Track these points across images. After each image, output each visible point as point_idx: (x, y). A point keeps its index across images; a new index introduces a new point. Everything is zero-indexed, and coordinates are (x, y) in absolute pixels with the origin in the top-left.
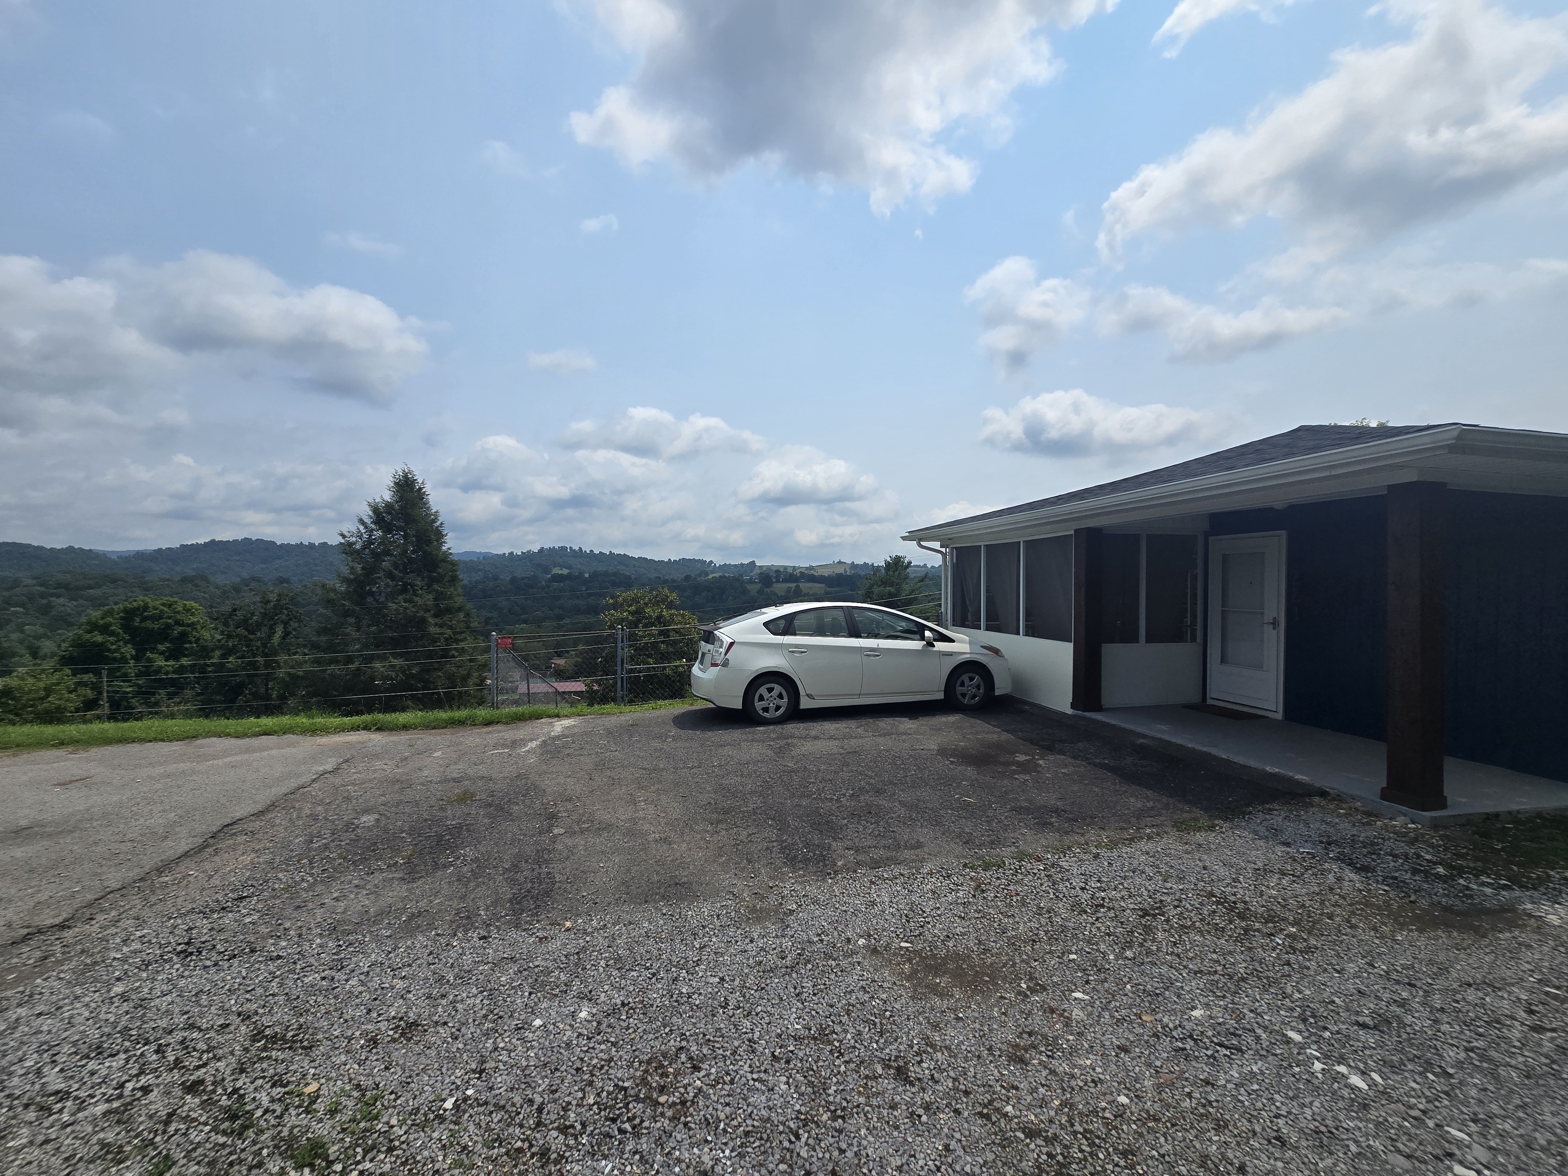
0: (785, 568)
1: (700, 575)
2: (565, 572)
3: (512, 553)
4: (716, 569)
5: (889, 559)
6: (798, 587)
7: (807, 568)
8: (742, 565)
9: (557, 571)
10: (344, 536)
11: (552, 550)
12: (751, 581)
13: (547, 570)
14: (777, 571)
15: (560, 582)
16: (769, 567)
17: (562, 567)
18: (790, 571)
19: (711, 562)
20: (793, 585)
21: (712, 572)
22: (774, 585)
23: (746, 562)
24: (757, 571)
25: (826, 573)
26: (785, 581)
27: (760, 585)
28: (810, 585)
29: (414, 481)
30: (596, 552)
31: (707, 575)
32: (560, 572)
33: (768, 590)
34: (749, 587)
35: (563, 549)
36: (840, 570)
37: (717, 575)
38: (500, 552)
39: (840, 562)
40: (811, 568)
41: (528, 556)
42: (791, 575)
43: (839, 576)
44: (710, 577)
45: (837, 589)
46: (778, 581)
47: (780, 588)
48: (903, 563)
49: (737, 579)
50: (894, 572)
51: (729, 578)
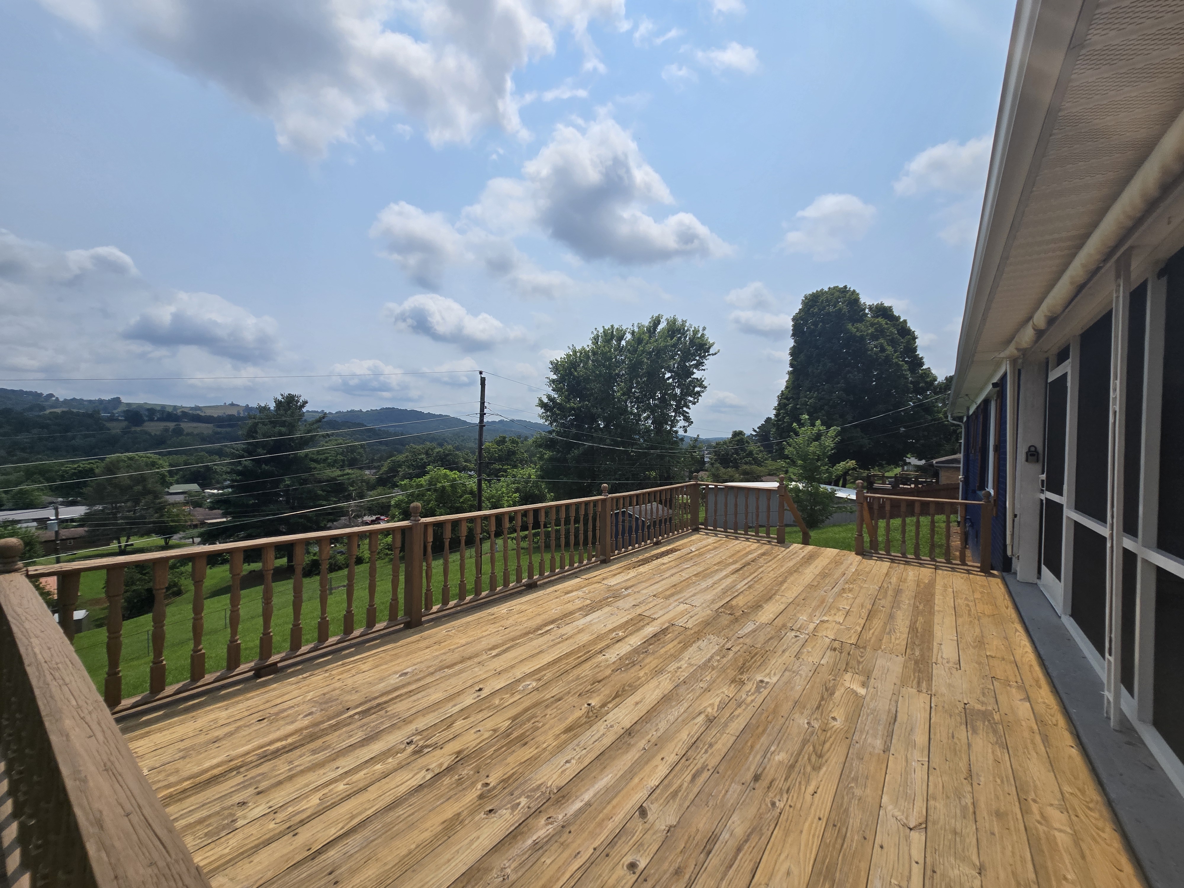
0: (163, 407)
1: (28, 409)
5: (280, 398)
6: (177, 427)
8: (101, 401)
12: (112, 419)
16: (140, 406)
20: (172, 425)
21: (52, 407)
22: (146, 424)
23: (107, 397)
24: (121, 409)
26: (160, 420)
27: (125, 423)
28: (194, 425)
31: (42, 409)
33: (138, 429)
34: (108, 425)
36: (234, 412)
37: (58, 410)
39: (232, 405)
40: (197, 408)
42: (170, 414)
44: (48, 412)
46: (151, 420)
47: (154, 428)
48: (298, 401)
49: (90, 416)
50: (286, 411)
51: (78, 414)
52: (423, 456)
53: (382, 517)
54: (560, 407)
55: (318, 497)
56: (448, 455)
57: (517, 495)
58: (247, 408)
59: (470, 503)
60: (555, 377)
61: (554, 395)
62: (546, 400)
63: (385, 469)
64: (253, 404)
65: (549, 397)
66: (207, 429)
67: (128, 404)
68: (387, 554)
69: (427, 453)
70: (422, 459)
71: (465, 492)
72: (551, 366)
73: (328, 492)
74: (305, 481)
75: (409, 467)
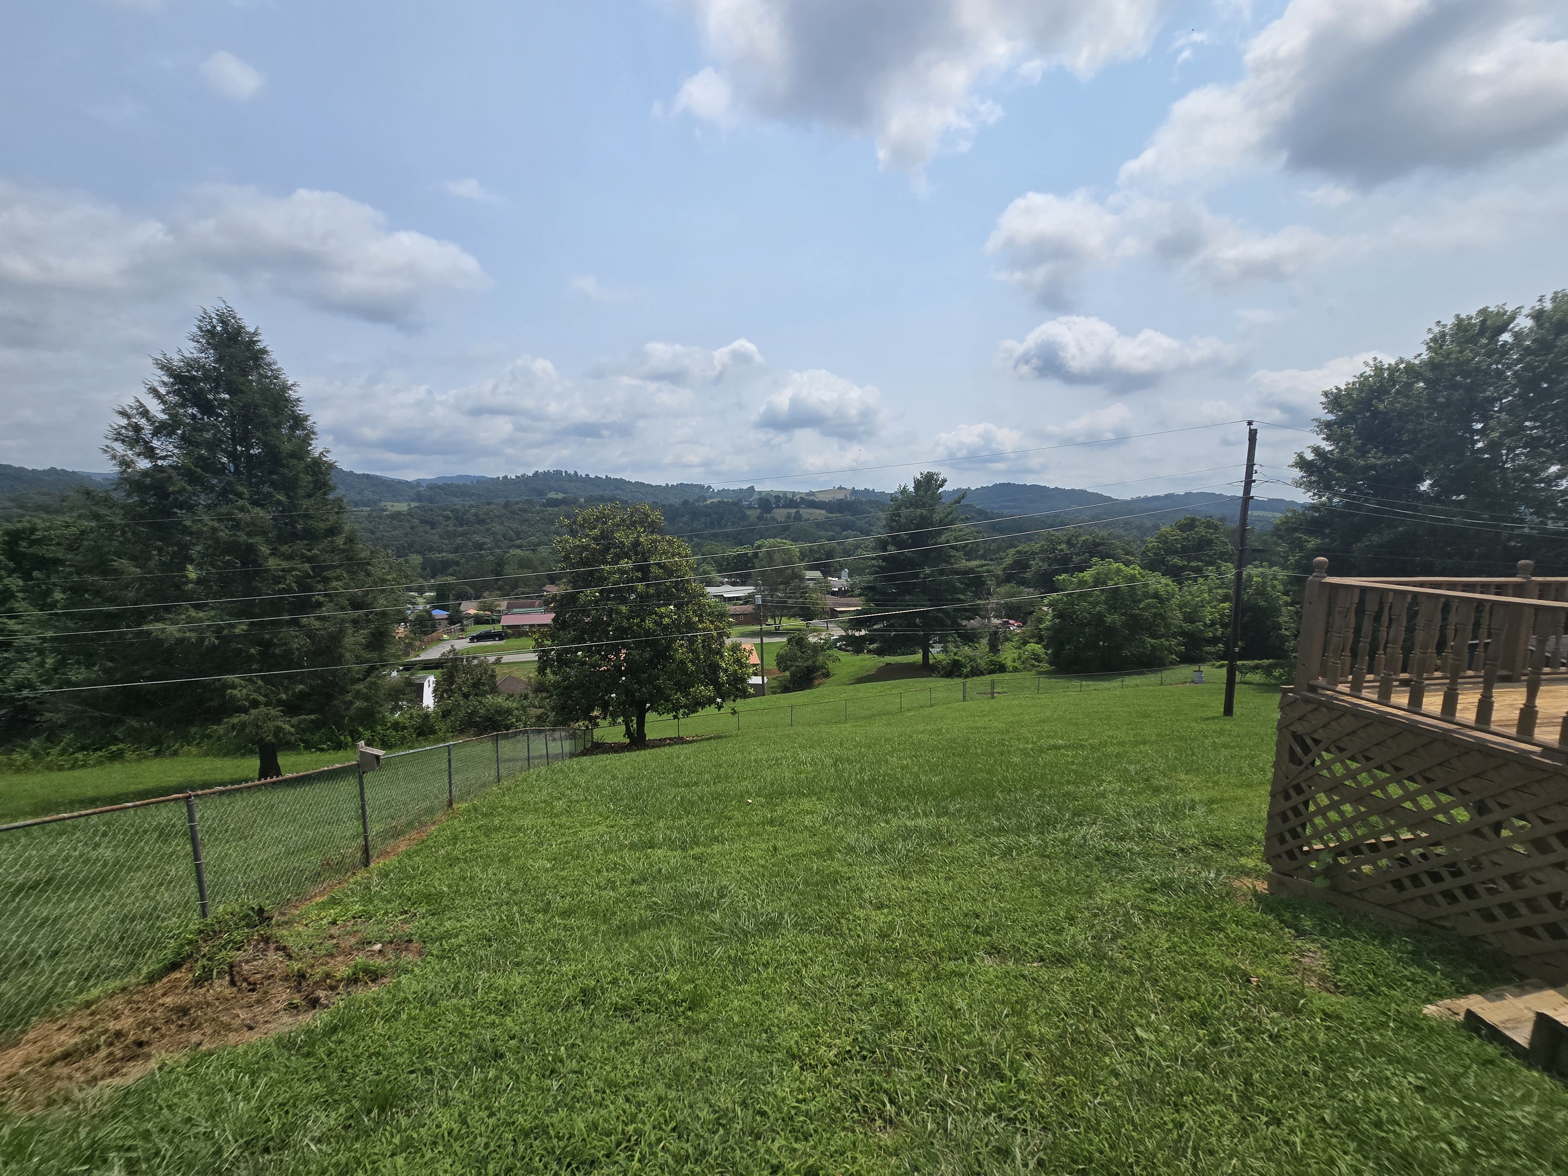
0: (785, 493)
1: (698, 500)
2: (560, 496)
3: (505, 477)
4: (714, 494)
5: (919, 477)
6: (797, 513)
7: (807, 494)
8: (741, 490)
9: (552, 495)
10: (123, 414)
11: (547, 474)
12: (750, 507)
13: (541, 493)
14: (777, 497)
15: (556, 506)
16: (768, 493)
17: (557, 491)
18: (790, 496)
19: (709, 487)
20: (793, 511)
21: (711, 498)
22: (774, 511)
23: (745, 486)
24: (756, 497)
25: (826, 498)
26: (784, 507)
27: (759, 511)
28: (810, 511)
29: (239, 330)
30: (592, 476)
31: (705, 500)
32: (555, 496)
33: (769, 516)
34: (748, 512)
35: (558, 473)
36: (841, 496)
37: (715, 500)
38: (494, 476)
39: (840, 488)
40: (812, 494)
41: (522, 480)
42: (791, 500)
43: (840, 501)
44: (709, 502)
45: (839, 515)
46: (778, 507)
47: (780, 514)
48: (936, 481)
49: (735, 504)
50: (926, 491)
51: (728, 503)
52: (1063, 546)
53: (1011, 621)
54: (1342, 464)
55: (956, 591)
56: (1099, 544)
57: (1227, 605)
58: (854, 491)
59: (1154, 610)
60: (1331, 417)
61: (1327, 446)
62: (1310, 456)
63: (1008, 561)
64: (861, 487)
65: (1317, 450)
66: (820, 514)
67: (760, 492)
68: (1033, 666)
69: (1069, 543)
70: (1062, 550)
71: (1146, 595)
72: (1324, 400)
73: (967, 585)
74: (942, 572)
75: (1043, 560)
